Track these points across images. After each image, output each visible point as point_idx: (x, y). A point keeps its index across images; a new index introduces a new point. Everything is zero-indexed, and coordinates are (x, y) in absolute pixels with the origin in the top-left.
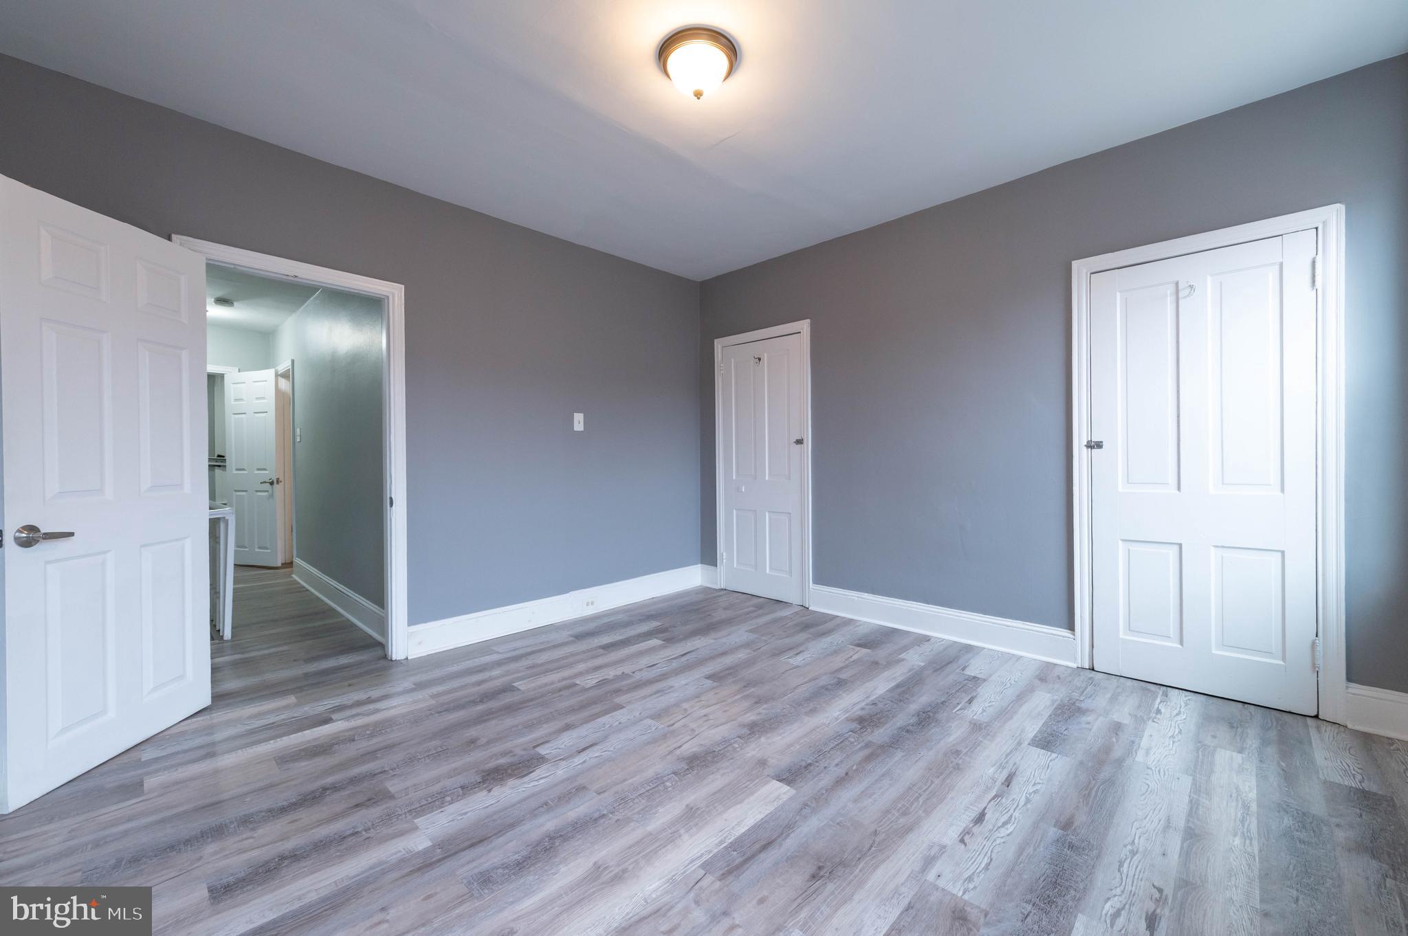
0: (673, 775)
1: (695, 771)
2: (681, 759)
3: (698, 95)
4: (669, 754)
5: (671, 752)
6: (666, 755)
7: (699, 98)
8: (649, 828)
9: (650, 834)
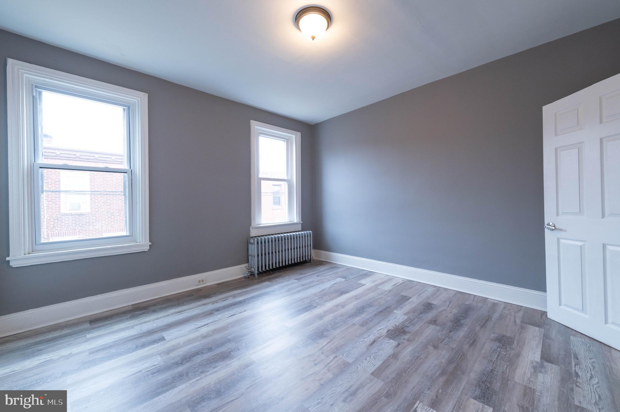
0: (329, 330)
1: (320, 331)
2: (326, 336)
3: (313, 38)
4: (333, 339)
5: (332, 340)
6: (334, 338)
7: (313, 40)
8: (333, 314)
9: (332, 313)
